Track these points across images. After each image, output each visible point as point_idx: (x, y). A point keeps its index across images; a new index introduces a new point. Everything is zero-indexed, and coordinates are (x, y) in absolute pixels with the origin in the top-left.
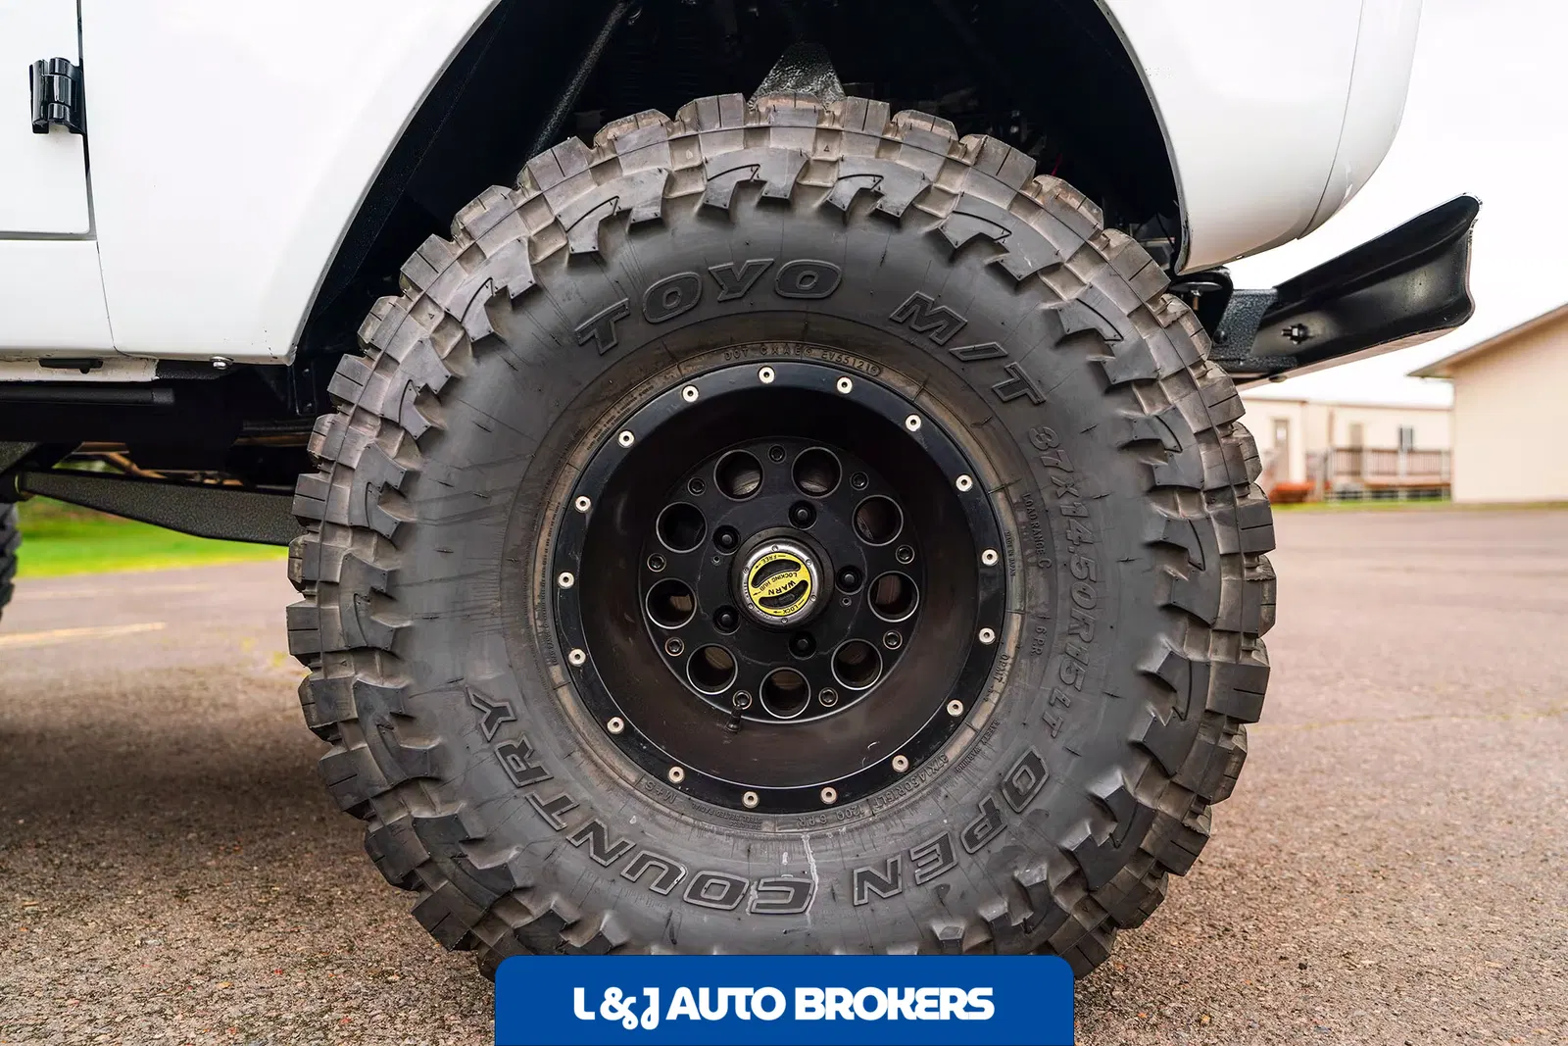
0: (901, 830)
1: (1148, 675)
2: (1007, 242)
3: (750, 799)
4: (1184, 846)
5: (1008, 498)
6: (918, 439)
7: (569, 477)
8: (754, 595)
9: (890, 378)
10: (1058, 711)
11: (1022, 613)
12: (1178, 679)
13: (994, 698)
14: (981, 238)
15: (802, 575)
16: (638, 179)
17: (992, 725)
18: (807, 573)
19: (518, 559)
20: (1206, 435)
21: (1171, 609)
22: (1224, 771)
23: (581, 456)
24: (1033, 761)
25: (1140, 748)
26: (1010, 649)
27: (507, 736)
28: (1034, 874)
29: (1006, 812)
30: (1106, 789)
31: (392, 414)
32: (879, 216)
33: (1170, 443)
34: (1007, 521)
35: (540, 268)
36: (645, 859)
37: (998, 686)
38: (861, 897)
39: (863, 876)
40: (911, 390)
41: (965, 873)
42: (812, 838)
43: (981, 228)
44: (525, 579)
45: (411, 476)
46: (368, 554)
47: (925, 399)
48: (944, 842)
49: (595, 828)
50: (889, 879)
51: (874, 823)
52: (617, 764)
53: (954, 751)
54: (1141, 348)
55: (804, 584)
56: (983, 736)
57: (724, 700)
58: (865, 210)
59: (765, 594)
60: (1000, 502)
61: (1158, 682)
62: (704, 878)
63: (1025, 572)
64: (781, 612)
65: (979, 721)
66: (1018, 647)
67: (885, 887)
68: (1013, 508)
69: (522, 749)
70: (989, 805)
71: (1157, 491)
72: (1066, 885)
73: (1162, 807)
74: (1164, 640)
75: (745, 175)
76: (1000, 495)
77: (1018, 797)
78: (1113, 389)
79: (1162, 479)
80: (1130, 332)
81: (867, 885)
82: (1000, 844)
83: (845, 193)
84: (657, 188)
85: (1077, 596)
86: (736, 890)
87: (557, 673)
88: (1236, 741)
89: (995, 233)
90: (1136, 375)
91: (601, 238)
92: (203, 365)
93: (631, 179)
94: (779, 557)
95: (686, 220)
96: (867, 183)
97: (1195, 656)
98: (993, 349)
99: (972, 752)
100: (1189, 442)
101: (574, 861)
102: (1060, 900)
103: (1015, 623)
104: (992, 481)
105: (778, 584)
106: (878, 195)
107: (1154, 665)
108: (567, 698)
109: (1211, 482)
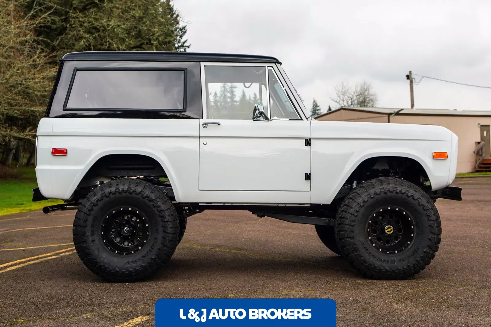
0: (404, 255)
1: (429, 239)
2: (414, 196)
3: (388, 253)
4: (433, 257)
6: (405, 215)
7: (369, 219)
8: (386, 231)
9: (402, 208)
10: (420, 242)
12: (432, 239)
13: (413, 242)
14: (412, 195)
15: (391, 229)
17: (413, 244)
18: (392, 228)
19: (364, 228)
20: (434, 214)
21: (431, 232)
22: (436, 249)
23: (370, 217)
24: (418, 248)
25: (428, 246)
27: (364, 246)
28: (418, 259)
29: (415, 253)
30: (425, 250)
31: (353, 213)
32: (402, 193)
33: (430, 215)
34: (414, 223)
35: (368, 198)
36: (379, 258)
37: (414, 240)
38: (401, 262)
39: (401, 260)
40: (404, 210)
41: (411, 259)
42: (395, 256)
43: (412, 194)
44: (365, 230)
45: (355, 220)
46: (351, 227)
47: (406, 211)
48: (409, 256)
49: (374, 255)
51: (401, 255)
52: (374, 249)
53: (409, 247)
54: (427, 206)
55: (392, 230)
56: (412, 245)
57: (381, 243)
58: (400, 192)
59: (388, 231)
60: (413, 221)
61: (430, 240)
62: (385, 260)
63: (416, 228)
64: (389, 233)
65: (412, 244)
66: (415, 236)
67: (403, 260)
68: (415, 222)
69: (366, 247)
70: (413, 252)
71: (429, 220)
72: (421, 260)
73: (431, 252)
74: (430, 235)
75: (388, 189)
77: (416, 251)
78: (424, 210)
79: (430, 219)
80: (426, 204)
82: (414, 256)
83: (398, 191)
84: (379, 190)
85: (422, 231)
86: (388, 261)
87: (368, 239)
88: (438, 246)
89: (413, 195)
90: (427, 209)
91: (374, 196)
92: (320, 205)
93: (377, 189)
94: (389, 227)
95: (382, 194)
96: (400, 190)
97: (434, 237)
98: (413, 206)
99: (411, 247)
100: (432, 215)
101: (372, 259)
102: (421, 261)
103: (415, 234)
104: (412, 219)
105: (389, 230)
106: (402, 191)
107: (430, 238)
108: (369, 242)
109: (435, 219)
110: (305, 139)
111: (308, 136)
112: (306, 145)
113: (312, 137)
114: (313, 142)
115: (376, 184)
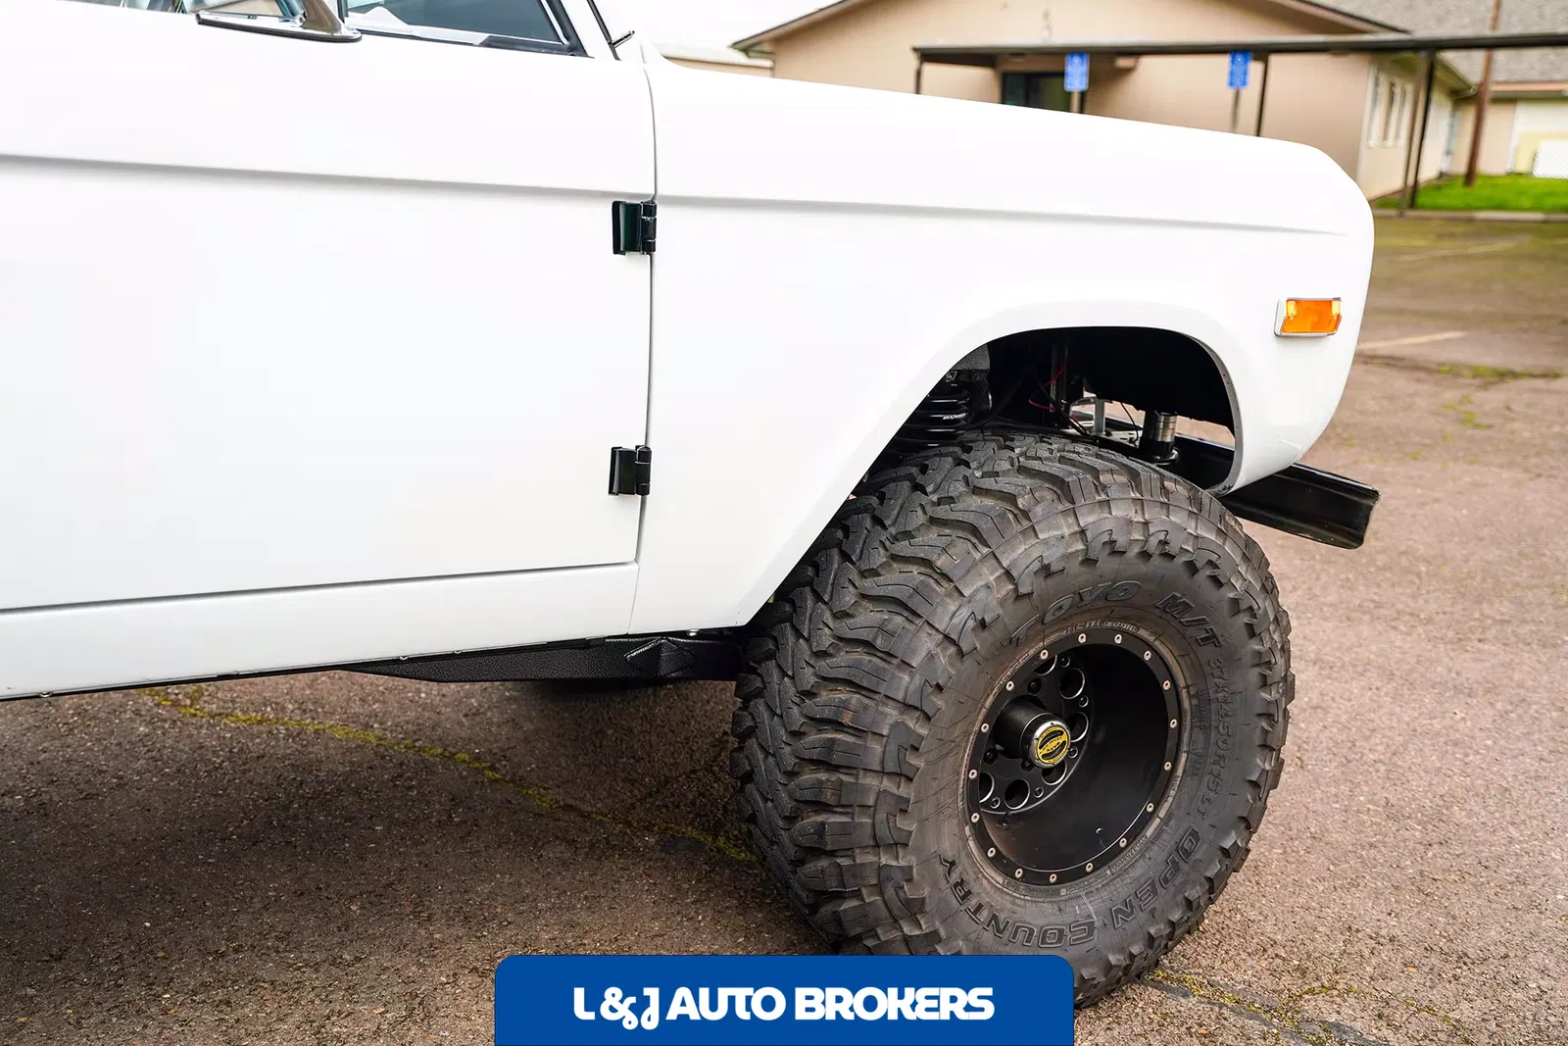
0: (1129, 881)
1: (1251, 782)
2: (1219, 563)
3: (1053, 879)
4: (1242, 858)
5: (1188, 692)
6: (1148, 664)
7: (982, 714)
8: (1040, 754)
9: (1143, 633)
10: (1206, 804)
11: (1188, 752)
13: (1170, 799)
14: (1210, 562)
15: (1064, 738)
16: (1051, 543)
17: (1170, 815)
18: (1067, 737)
19: (955, 770)
21: (1264, 746)
23: (990, 700)
24: (1193, 833)
25: (1245, 818)
26: (1180, 772)
27: (955, 877)
29: (1182, 863)
30: (1227, 844)
31: (913, 700)
32: (1165, 554)
33: (1272, 661)
34: (1186, 705)
35: (1000, 604)
36: (1018, 928)
37: (1172, 793)
38: (1118, 923)
39: (1116, 911)
40: (1151, 639)
41: (1163, 899)
42: (1086, 894)
43: (1210, 556)
44: (957, 780)
47: (1157, 643)
48: (1153, 884)
49: (995, 917)
50: (1129, 910)
51: (1114, 879)
52: (994, 875)
53: (1150, 832)
54: (1266, 612)
55: (1064, 742)
56: (1166, 821)
58: (1158, 551)
59: (1045, 752)
60: (1183, 694)
61: (1254, 784)
62: (1046, 931)
63: (1191, 730)
64: (1052, 760)
65: (1162, 813)
66: (1184, 772)
67: (1128, 915)
68: (1190, 697)
69: (961, 882)
70: (1174, 862)
71: (1265, 686)
73: (1242, 843)
75: (1104, 536)
76: (1184, 691)
77: (1188, 854)
78: (1253, 635)
81: (1120, 916)
82: (1179, 879)
83: (1153, 542)
84: (1060, 549)
85: (1220, 743)
86: (1061, 934)
87: (966, 830)
89: (1214, 558)
91: (1033, 583)
93: (1045, 542)
94: (1054, 729)
95: (1075, 567)
96: (1162, 535)
98: (1204, 620)
99: (1159, 832)
101: (988, 939)
103: (1183, 759)
104: (1182, 684)
105: (1052, 745)
106: (1167, 543)
107: (1254, 778)
108: (972, 844)
110: (616, 206)
111: (635, 186)
112: (617, 250)
113: (660, 192)
114: (667, 224)
115: (1039, 510)
